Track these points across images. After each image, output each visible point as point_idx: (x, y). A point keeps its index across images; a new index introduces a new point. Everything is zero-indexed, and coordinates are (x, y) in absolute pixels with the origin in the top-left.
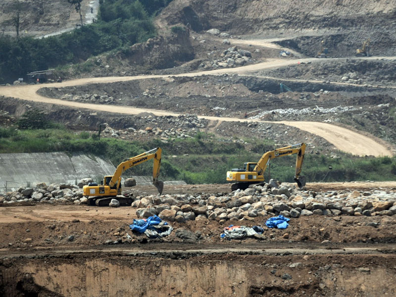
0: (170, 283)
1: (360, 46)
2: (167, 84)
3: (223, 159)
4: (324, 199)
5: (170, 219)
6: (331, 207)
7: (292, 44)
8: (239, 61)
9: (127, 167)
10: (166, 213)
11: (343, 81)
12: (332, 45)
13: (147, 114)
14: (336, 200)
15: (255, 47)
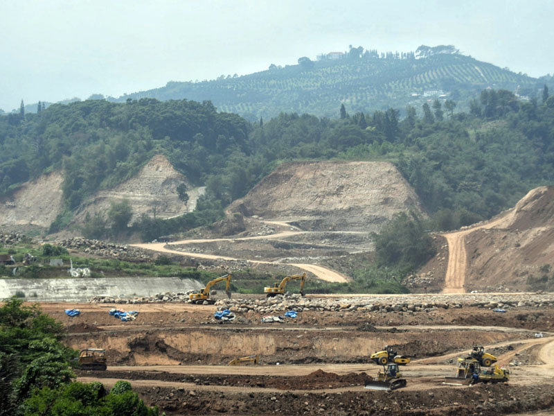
0: (235, 345)
1: (331, 226)
2: (231, 243)
3: (261, 283)
4: (315, 302)
5: (235, 312)
6: (319, 307)
7: (296, 224)
8: (268, 232)
9: (213, 284)
10: (233, 308)
11: (323, 243)
12: (317, 225)
13: (220, 259)
14: (322, 303)
15: (277, 225)
